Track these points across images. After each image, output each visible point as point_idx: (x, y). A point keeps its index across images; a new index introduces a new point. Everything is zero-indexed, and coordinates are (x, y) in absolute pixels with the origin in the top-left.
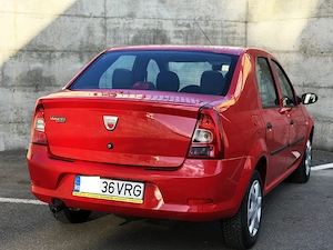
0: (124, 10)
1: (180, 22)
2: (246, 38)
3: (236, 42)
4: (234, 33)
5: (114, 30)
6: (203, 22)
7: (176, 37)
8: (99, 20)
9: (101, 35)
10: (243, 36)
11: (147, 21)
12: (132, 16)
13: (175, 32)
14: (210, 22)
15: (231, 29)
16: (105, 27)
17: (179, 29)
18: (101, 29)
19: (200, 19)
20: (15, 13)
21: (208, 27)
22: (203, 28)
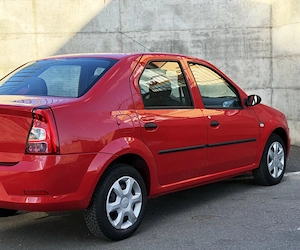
0: (140, 24)
1: (198, 32)
2: (271, 44)
3: (260, 48)
4: (257, 39)
5: (130, 43)
6: (222, 31)
7: (194, 46)
8: (115, 35)
9: (118, 48)
10: (268, 41)
11: (162, 33)
12: (147, 29)
13: (193, 42)
14: (231, 30)
15: (254, 35)
16: (121, 41)
17: (197, 38)
18: (117, 43)
19: (220, 27)
20: (36, 33)
21: (228, 35)
22: (223, 37)
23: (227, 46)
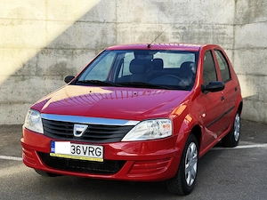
0: (132, 17)
1: (178, 26)
2: (234, 38)
3: (225, 41)
4: (223, 34)
5: (123, 32)
6: (196, 26)
7: (174, 38)
8: (111, 25)
9: (113, 36)
10: (232, 36)
11: (149, 25)
12: (137, 21)
13: (173, 34)
14: (203, 26)
15: (221, 31)
16: (115, 30)
17: (177, 31)
18: (113, 32)
19: (195, 23)
20: (46, 20)
21: (201, 30)
22: (197, 30)
23: (200, 39)
